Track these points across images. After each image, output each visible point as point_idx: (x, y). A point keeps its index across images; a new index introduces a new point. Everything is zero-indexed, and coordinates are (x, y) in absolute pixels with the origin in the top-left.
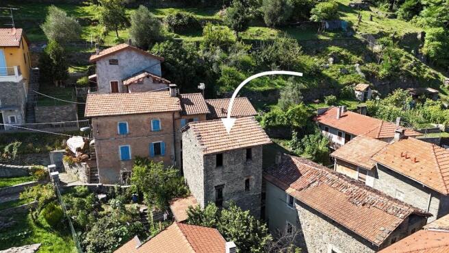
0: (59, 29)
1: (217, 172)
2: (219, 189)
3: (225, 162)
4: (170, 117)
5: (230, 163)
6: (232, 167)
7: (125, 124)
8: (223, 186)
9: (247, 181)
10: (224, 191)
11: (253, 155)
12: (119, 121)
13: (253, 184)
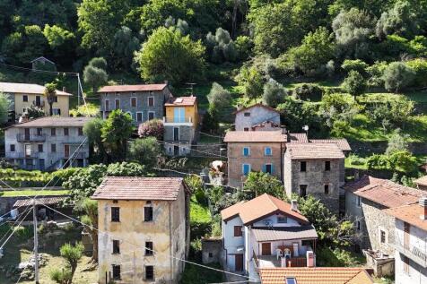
0: (217, 98)
1: (301, 175)
2: (303, 188)
3: (308, 168)
4: (278, 146)
5: (311, 170)
6: (314, 173)
7: (248, 149)
8: (306, 186)
9: (326, 187)
10: (307, 190)
11: (331, 167)
12: (244, 146)
13: (331, 190)
